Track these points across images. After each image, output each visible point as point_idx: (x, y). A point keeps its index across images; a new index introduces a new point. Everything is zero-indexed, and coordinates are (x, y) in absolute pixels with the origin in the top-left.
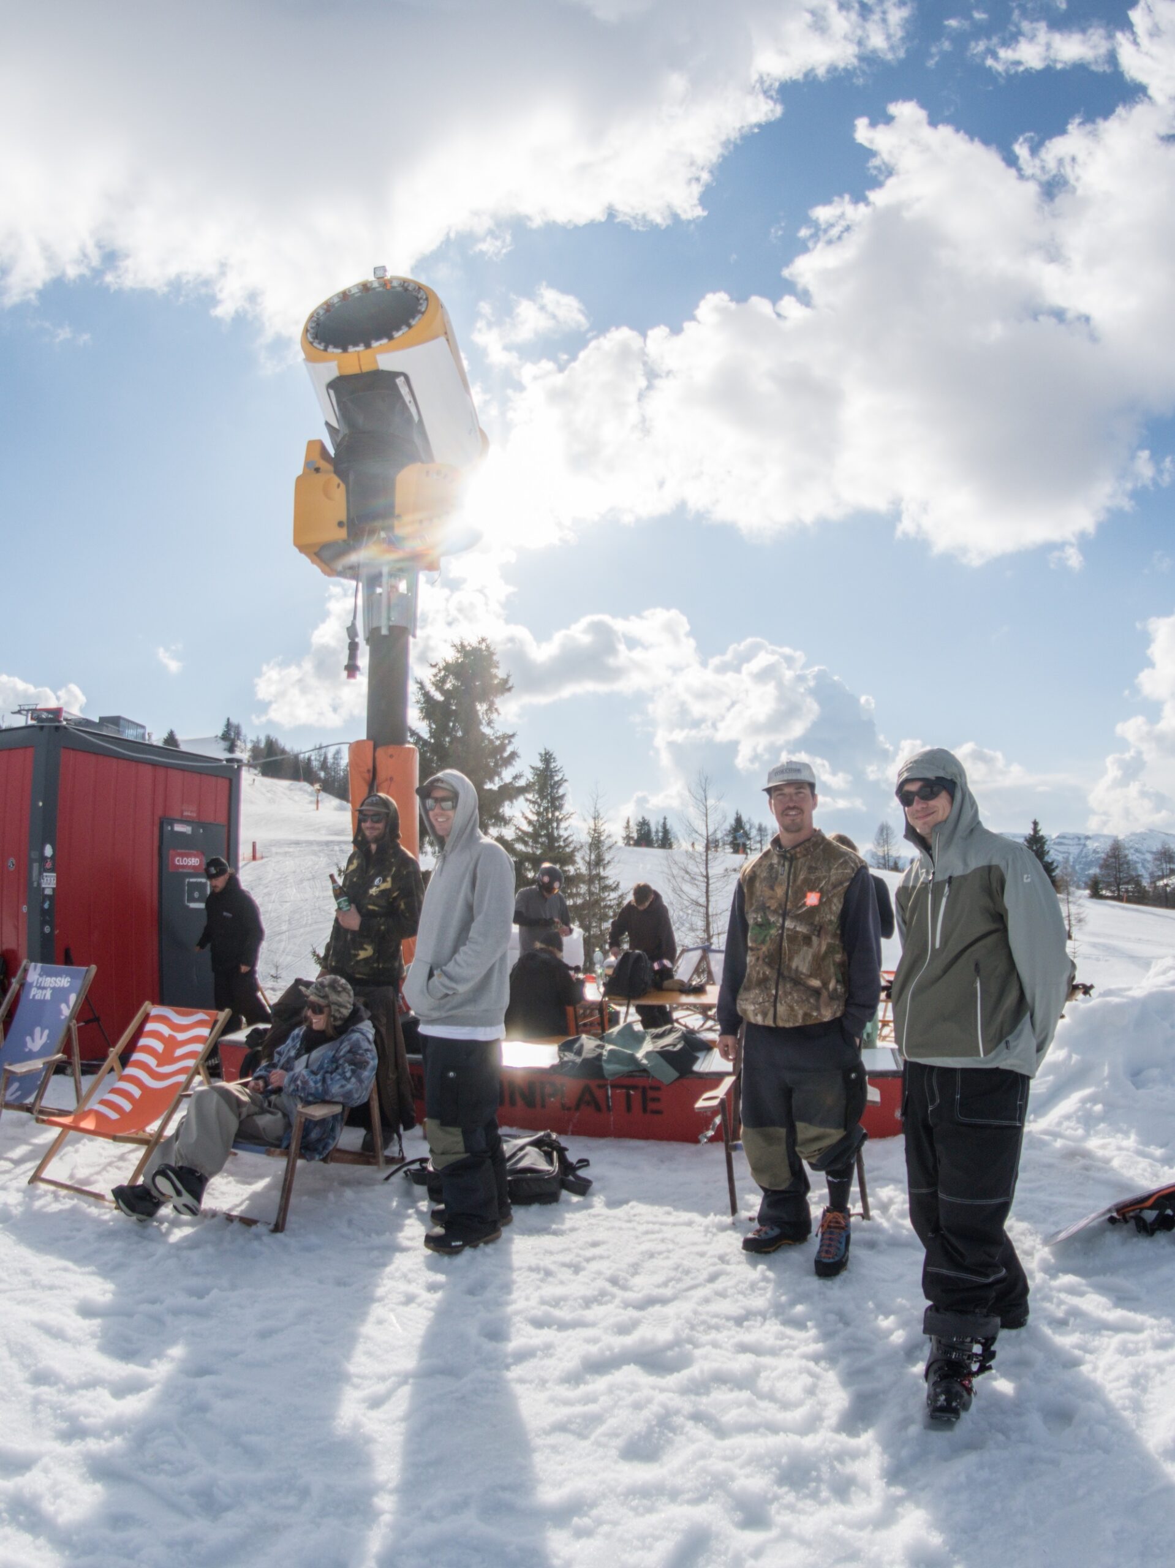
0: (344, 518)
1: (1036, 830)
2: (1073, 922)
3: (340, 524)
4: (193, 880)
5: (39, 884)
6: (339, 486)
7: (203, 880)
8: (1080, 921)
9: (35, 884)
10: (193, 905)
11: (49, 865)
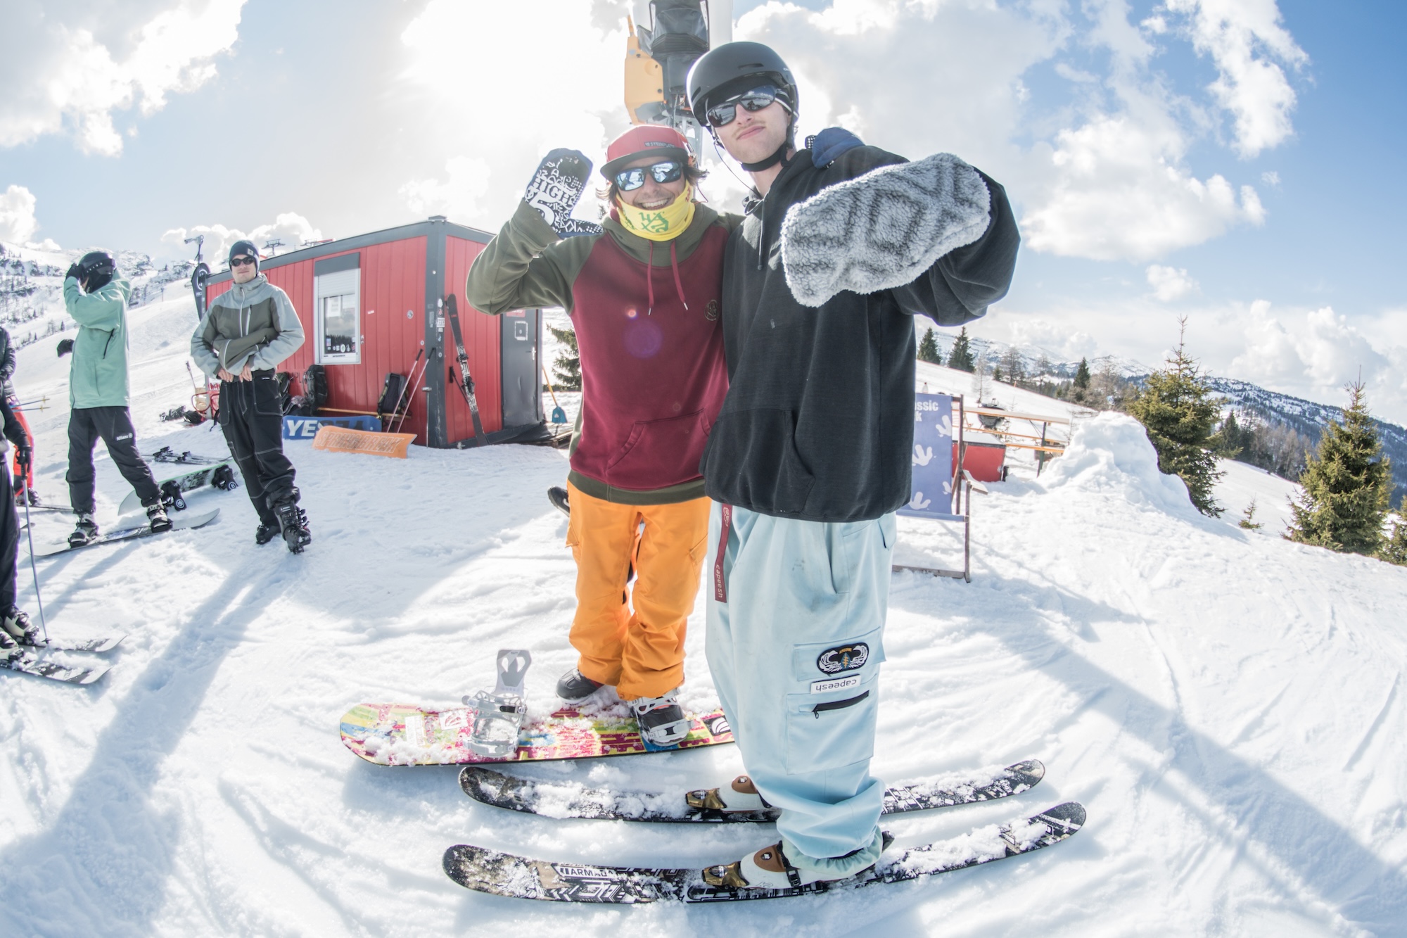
0: (662, 88)
1: (963, 334)
2: (983, 393)
3: (659, 91)
4: (519, 322)
5: (435, 325)
6: (657, 66)
7: (524, 322)
8: (987, 393)
9: (431, 326)
10: (519, 338)
11: (440, 312)
